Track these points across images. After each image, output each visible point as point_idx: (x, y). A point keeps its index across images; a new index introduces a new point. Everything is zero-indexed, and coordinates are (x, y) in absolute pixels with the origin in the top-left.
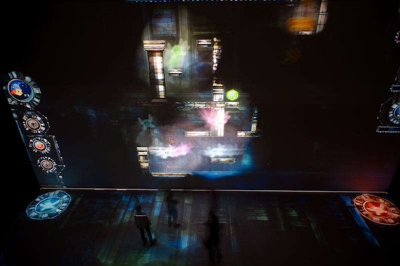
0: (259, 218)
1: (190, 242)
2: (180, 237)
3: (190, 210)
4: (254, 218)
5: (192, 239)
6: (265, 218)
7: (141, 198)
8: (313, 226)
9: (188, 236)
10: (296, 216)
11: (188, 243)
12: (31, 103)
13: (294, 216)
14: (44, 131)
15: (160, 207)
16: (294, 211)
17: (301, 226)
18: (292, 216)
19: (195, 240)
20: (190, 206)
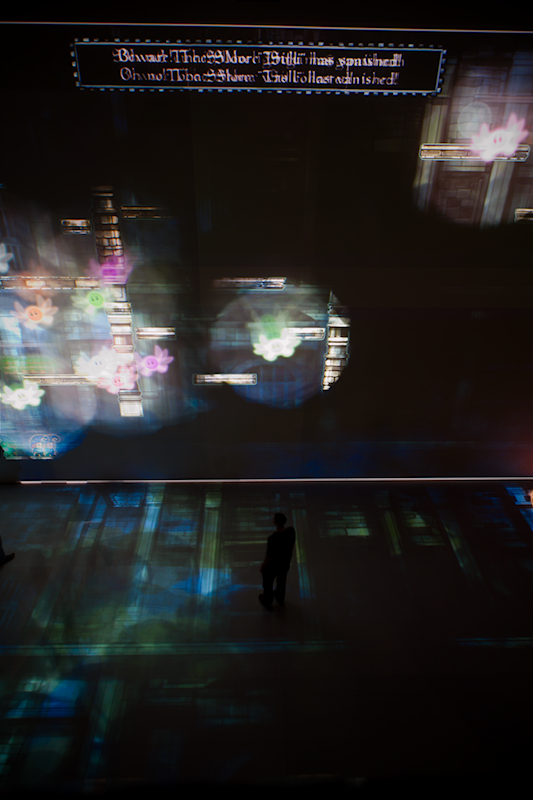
0: (352, 532)
1: (217, 581)
2: (198, 573)
3: (217, 519)
4: (342, 532)
5: (222, 575)
6: (363, 532)
7: (116, 498)
8: (455, 545)
9: (213, 570)
10: (423, 525)
11: (214, 583)
13: (419, 525)
15: (156, 516)
16: (418, 516)
17: (431, 544)
18: (414, 526)
19: (227, 577)
20: (217, 512)
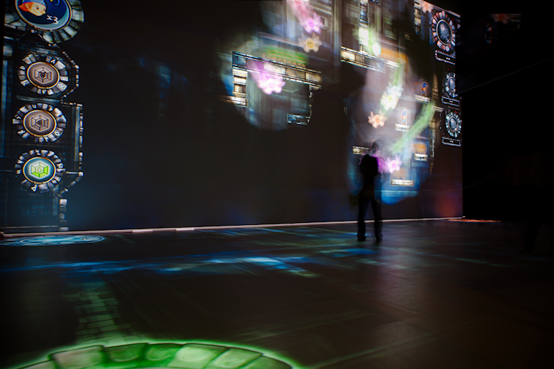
12: (55, 34)
14: (63, 93)
